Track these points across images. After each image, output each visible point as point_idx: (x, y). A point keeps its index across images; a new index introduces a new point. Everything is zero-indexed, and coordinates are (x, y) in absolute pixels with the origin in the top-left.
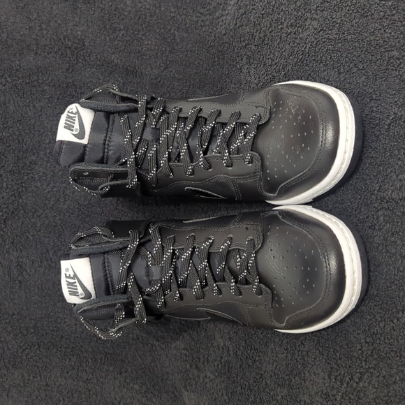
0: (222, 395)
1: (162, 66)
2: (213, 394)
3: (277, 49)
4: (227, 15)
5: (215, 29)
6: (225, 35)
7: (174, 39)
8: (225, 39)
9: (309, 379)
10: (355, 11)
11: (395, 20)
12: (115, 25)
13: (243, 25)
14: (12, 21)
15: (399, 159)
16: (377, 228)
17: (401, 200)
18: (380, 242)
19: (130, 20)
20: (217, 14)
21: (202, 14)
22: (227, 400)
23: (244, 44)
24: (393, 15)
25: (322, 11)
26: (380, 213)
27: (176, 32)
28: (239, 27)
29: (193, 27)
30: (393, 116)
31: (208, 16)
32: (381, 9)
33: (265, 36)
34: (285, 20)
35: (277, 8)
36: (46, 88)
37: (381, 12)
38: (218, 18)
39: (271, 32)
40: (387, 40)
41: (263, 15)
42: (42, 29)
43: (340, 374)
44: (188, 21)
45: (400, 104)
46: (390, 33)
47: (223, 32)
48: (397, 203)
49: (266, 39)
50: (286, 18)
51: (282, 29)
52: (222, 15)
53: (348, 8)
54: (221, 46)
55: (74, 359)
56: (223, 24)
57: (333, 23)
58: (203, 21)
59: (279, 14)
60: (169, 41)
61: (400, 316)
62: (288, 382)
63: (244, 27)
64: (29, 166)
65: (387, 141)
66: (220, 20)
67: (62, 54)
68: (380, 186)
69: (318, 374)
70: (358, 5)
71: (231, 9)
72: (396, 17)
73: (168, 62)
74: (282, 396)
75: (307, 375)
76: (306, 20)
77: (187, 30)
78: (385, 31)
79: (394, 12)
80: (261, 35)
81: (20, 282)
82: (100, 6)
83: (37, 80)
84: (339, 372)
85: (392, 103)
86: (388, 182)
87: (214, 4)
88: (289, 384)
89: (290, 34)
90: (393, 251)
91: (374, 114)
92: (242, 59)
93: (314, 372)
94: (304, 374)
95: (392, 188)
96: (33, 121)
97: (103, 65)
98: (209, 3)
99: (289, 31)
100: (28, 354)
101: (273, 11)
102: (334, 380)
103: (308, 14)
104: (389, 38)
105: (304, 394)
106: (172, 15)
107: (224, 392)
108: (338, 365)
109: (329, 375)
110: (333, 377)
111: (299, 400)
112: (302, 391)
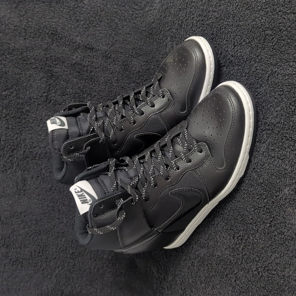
0: (163, 258)
1: (110, 44)
2: (157, 258)
3: (191, 31)
4: (154, 9)
5: (145, 19)
6: (153, 23)
7: (117, 26)
8: (154, 25)
9: (220, 241)
10: (242, 6)
11: (268, 12)
12: (78, 18)
13: (166, 16)
14: (8, 17)
15: (276, 98)
16: (262, 142)
17: (277, 123)
18: (264, 150)
19: (87, 14)
20: (147, 9)
21: (136, 9)
22: (167, 261)
23: (168, 28)
24: (267, 8)
25: (220, 6)
26: (264, 132)
27: (118, 22)
28: (164, 18)
29: (130, 18)
30: (270, 72)
31: (140, 11)
32: (258, 4)
33: (182, 23)
34: (195, 12)
35: (190, 4)
36: (33, 61)
37: (259, 6)
38: (148, 12)
39: (186, 20)
40: (263, 23)
41: (180, 9)
42: (29, 22)
43: (240, 236)
44: (126, 14)
45: (274, 64)
46: (266, 20)
47: (152, 21)
48: (275, 125)
49: (183, 25)
50: (196, 11)
51: (193, 18)
52: (151, 10)
53: (237, 4)
54: (151, 30)
56: (151, 15)
57: (228, 14)
58: (136, 14)
59: (191, 8)
60: (114, 27)
62: (207, 245)
63: (167, 17)
64: (25, 114)
65: (267, 87)
66: (149, 13)
67: (42, 38)
68: (264, 116)
70: (244, 2)
71: (157, 6)
72: (268, 9)
73: (114, 41)
74: (204, 254)
75: (218, 238)
76: (209, 12)
77: (126, 20)
78: (262, 18)
79: (267, 6)
80: (180, 23)
82: (67, 5)
83: (26, 56)
85: (269, 63)
86: (269, 113)
87: (144, 3)
89: (199, 21)
90: (273, 155)
91: (258, 71)
92: (167, 39)
95: (271, 116)
96: (25, 84)
97: (70, 45)
98: (140, 2)
99: (198, 19)
101: (187, 6)
102: (236, 240)
103: (211, 8)
104: (265, 23)
106: (115, 10)
107: (164, 256)
109: (234, 237)
110: (236, 238)
111: (214, 254)
112: (216, 249)
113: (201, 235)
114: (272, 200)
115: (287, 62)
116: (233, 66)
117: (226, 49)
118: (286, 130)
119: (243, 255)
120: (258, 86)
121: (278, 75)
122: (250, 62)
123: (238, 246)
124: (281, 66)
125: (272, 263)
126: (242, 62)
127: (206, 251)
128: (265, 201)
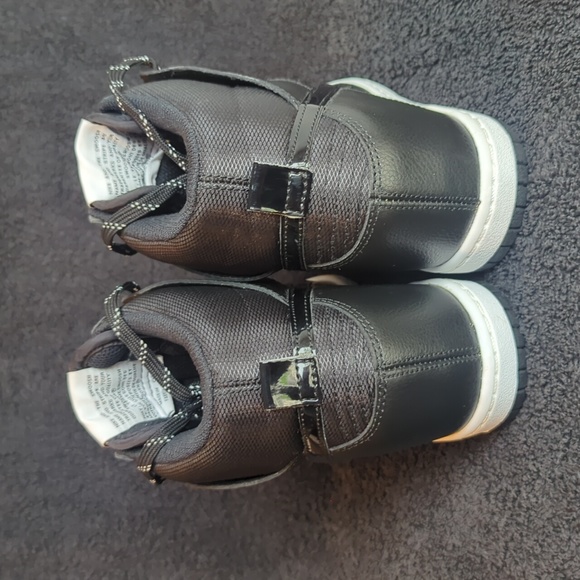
9: (458, 509)
18: (531, 254)
30: (534, 46)
43: (501, 490)
45: (541, 23)
48: (548, 183)
55: (99, 519)
61: (570, 369)
62: (428, 519)
65: (530, 88)
69: (471, 497)
75: (454, 501)
81: (17, 405)
84: (499, 486)
85: (529, 26)
88: (430, 522)
90: (549, 263)
91: (508, 53)
93: (465, 496)
94: (451, 501)
100: (29, 514)
102: (493, 502)
105: (452, 533)
108: (498, 476)
109: (487, 495)
110: (492, 497)
111: (444, 544)
112: (448, 529)
113: (417, 495)
114: (561, 386)
115: (568, 9)
116: (455, 57)
117: (437, 18)
118: (574, 190)
119: (506, 542)
120: (512, 91)
121: (550, 49)
122: (488, 36)
123: (496, 518)
124: (556, 23)
125: (572, 559)
126: (472, 40)
127: (426, 535)
128: (546, 390)
